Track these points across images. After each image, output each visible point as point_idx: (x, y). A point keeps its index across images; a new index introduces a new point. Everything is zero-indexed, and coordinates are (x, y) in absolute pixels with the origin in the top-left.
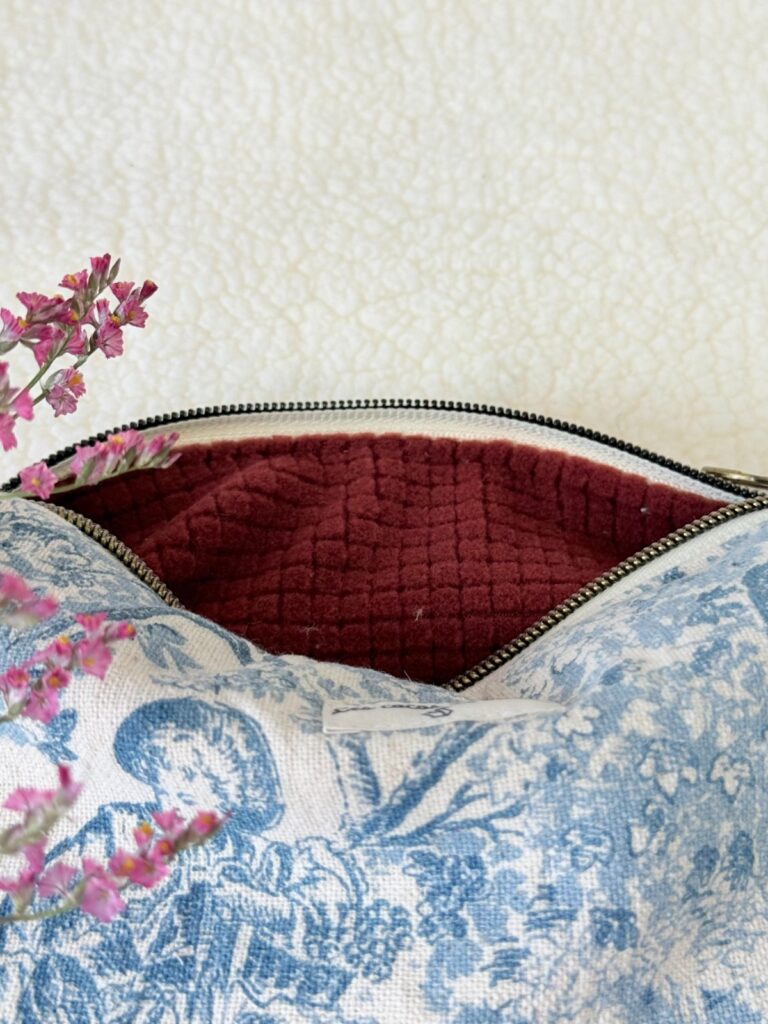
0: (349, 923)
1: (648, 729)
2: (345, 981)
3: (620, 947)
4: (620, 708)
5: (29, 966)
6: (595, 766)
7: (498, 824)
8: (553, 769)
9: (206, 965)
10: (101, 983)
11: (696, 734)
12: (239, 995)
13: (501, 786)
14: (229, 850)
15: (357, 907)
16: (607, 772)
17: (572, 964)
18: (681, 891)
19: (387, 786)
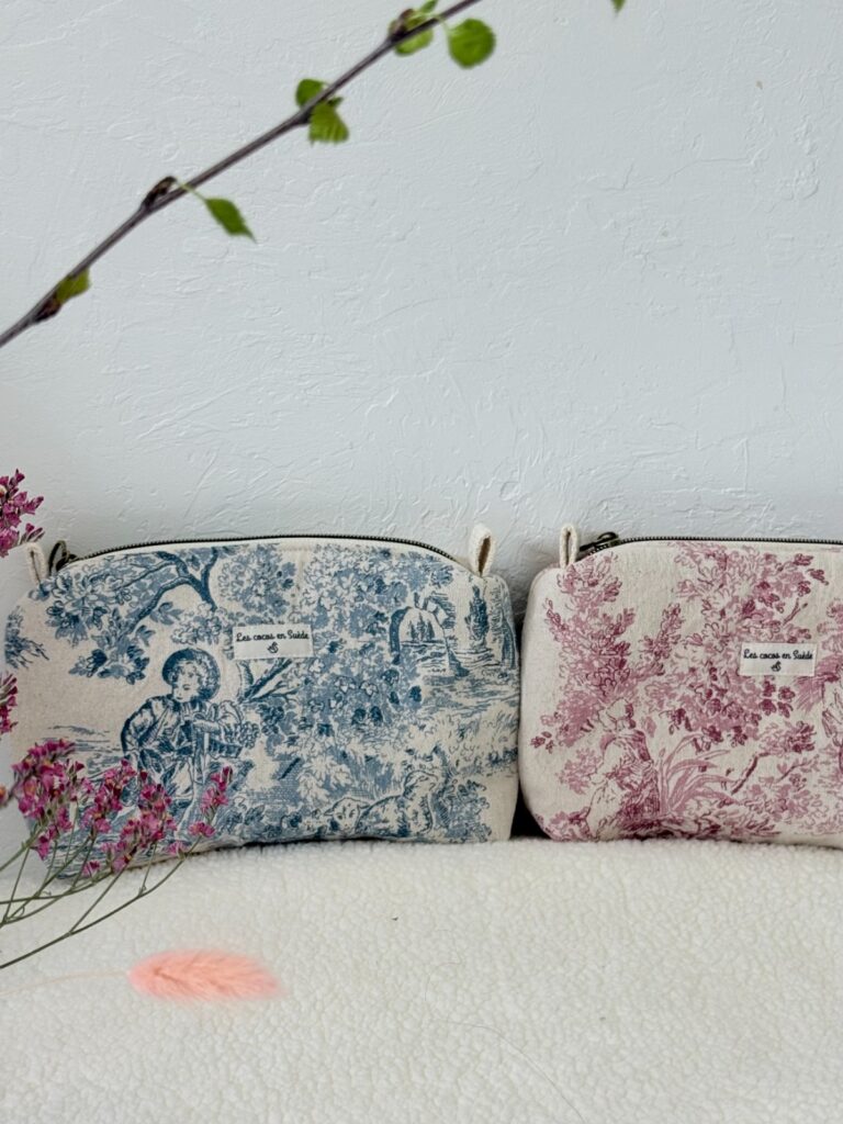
0: (238, 730)
1: (339, 673)
2: (240, 749)
3: (328, 735)
4: (331, 665)
5: (138, 754)
6: (320, 682)
7: (289, 696)
8: (306, 682)
9: (196, 748)
10: (163, 757)
11: (355, 674)
12: (208, 757)
13: (291, 684)
14: (197, 708)
15: (240, 724)
16: (324, 683)
17: (313, 740)
18: (350, 721)
19: (256, 678)
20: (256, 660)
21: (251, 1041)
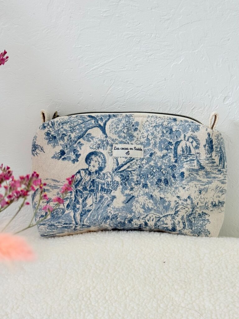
0: (111, 183)
1: (153, 165)
2: (111, 191)
3: (146, 188)
4: (150, 161)
5: (75, 191)
6: (145, 167)
7: (132, 172)
8: (140, 167)
9: (96, 190)
10: (84, 192)
11: (159, 166)
13: (133, 167)
14: (97, 175)
15: (112, 181)
16: (146, 168)
17: (140, 189)
18: (155, 183)
19: (120, 164)
20: (121, 157)
21: (96, 305)
